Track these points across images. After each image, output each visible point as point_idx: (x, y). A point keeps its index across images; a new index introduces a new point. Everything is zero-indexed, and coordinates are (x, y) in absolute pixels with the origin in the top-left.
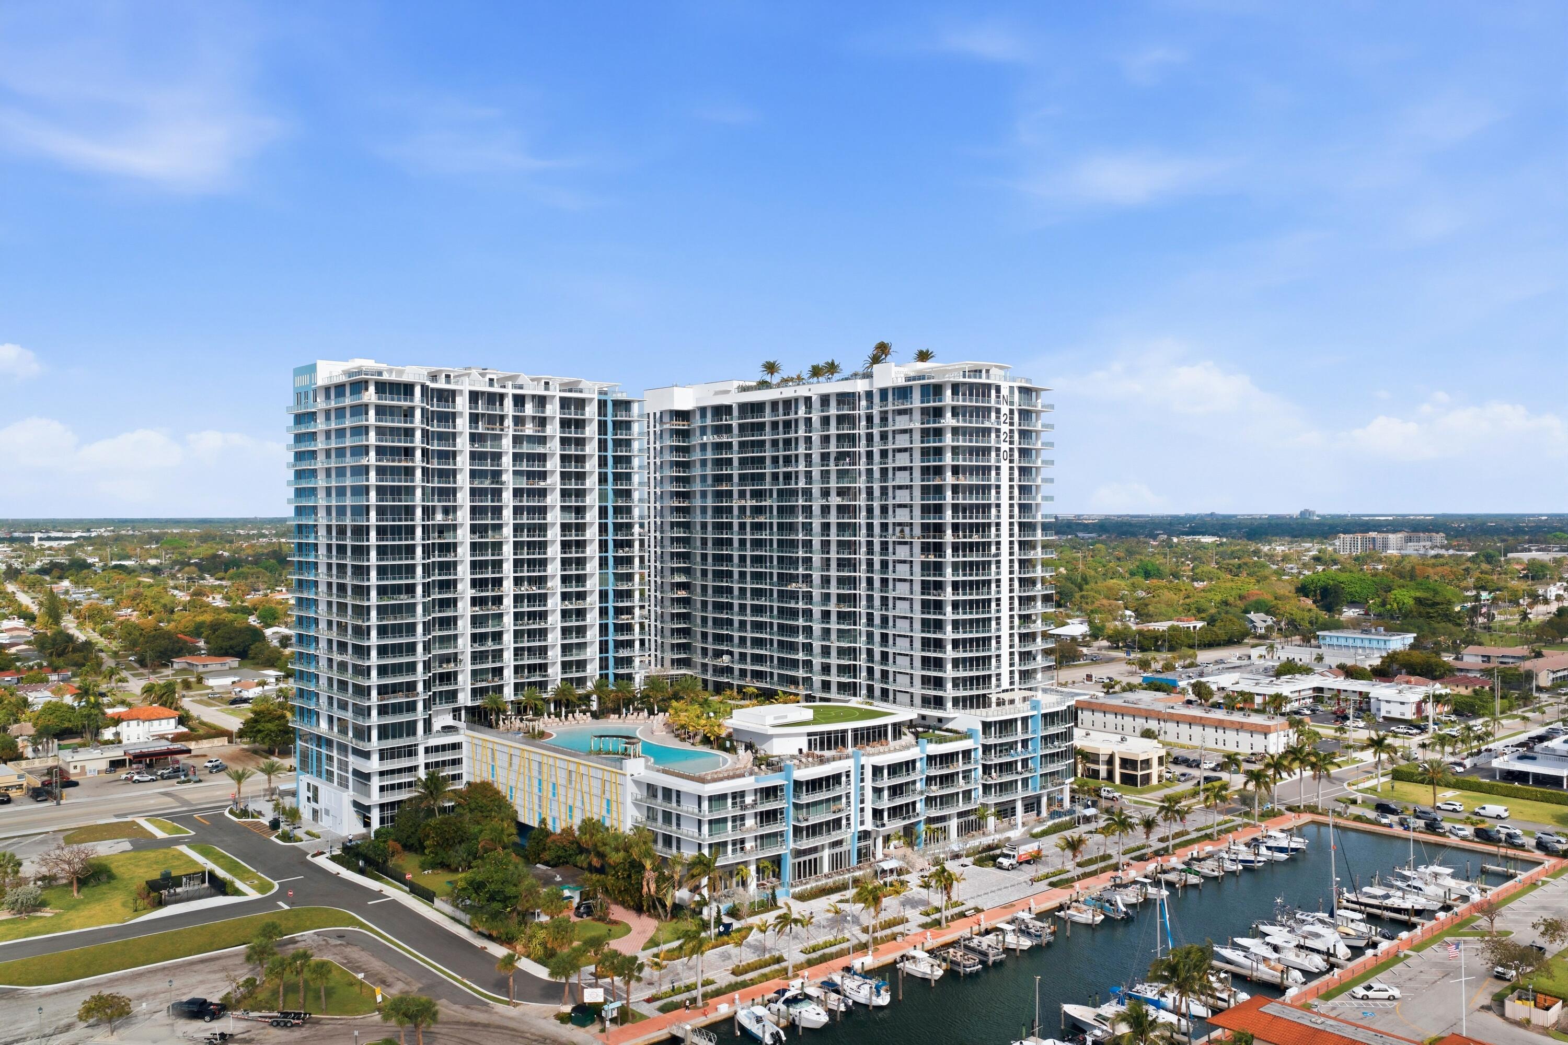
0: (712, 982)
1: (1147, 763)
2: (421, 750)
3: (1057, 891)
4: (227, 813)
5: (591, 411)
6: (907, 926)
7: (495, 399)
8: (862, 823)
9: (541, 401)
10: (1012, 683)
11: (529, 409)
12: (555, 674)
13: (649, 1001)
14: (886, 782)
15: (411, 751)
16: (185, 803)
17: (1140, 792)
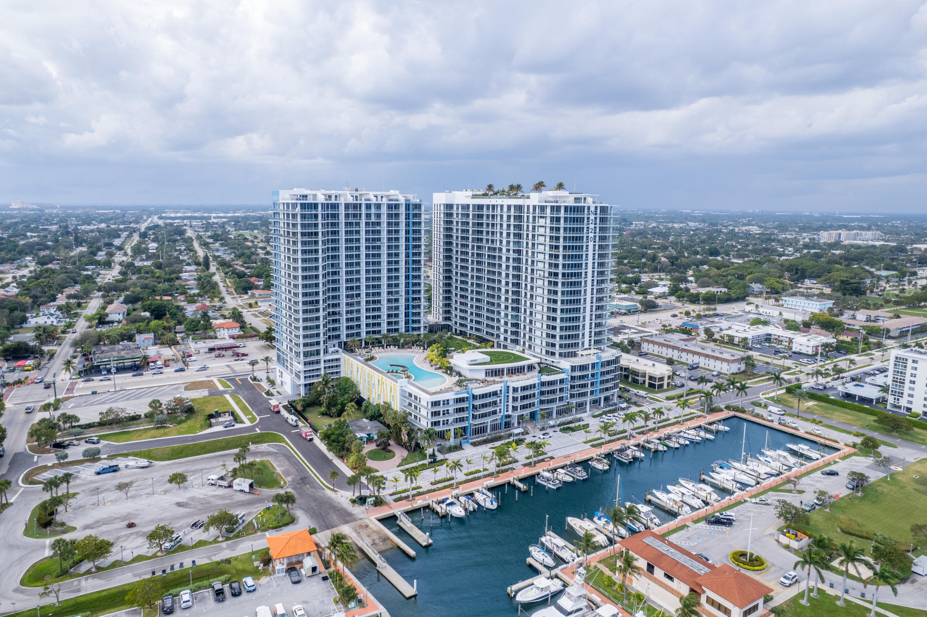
0: (420, 487)
1: (662, 379)
2: (322, 362)
3: (594, 449)
4: (249, 379)
5: (402, 210)
6: (516, 464)
7: (356, 206)
8: (507, 411)
9: (378, 206)
10: (590, 345)
11: (373, 211)
12: (384, 328)
13: (391, 495)
14: (519, 394)
15: (318, 362)
16: (234, 371)
17: (657, 393)
